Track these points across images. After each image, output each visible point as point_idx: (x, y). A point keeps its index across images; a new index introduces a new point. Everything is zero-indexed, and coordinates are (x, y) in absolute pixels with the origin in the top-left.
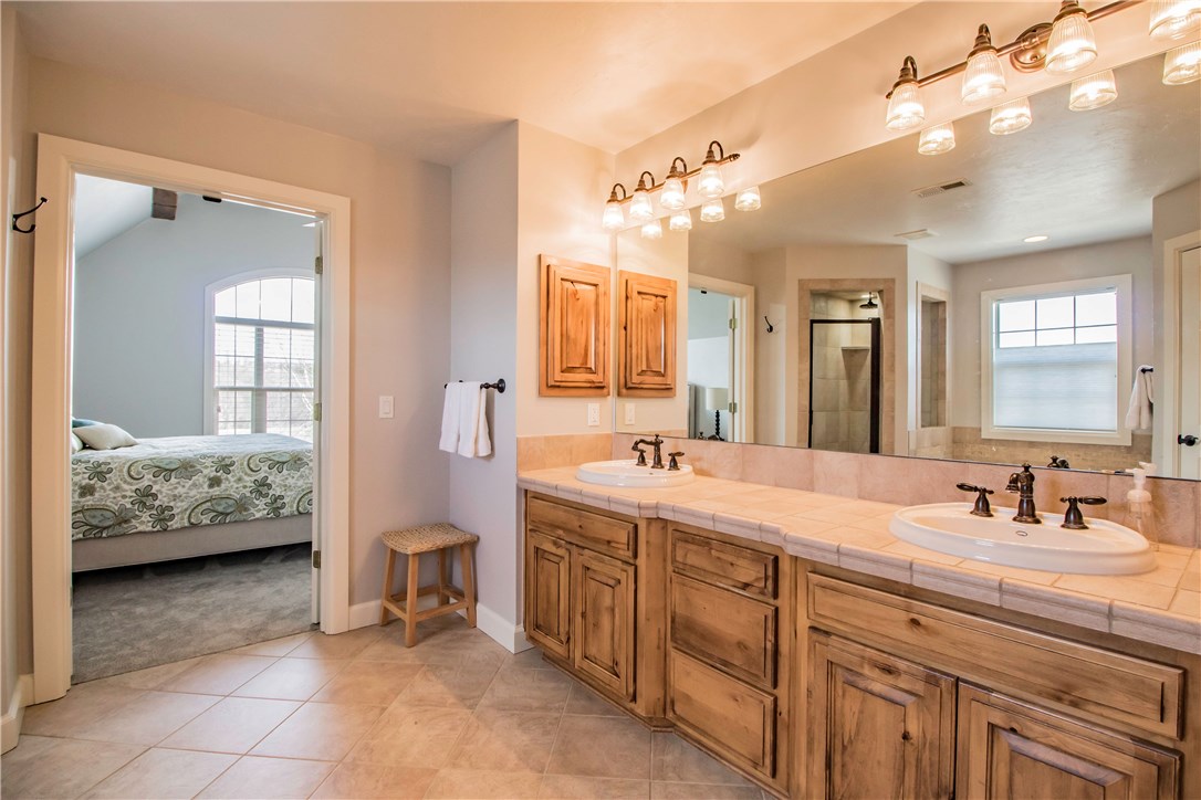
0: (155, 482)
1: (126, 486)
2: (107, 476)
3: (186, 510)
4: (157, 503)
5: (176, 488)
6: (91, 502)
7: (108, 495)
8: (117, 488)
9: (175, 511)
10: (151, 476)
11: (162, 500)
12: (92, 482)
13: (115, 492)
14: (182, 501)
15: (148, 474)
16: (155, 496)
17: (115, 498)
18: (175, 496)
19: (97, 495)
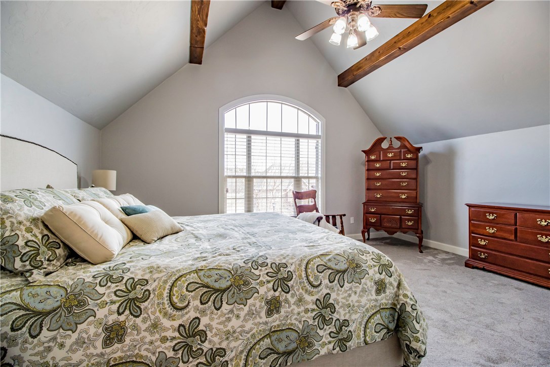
0: (203, 312)
1: (166, 323)
2: (143, 306)
3: (242, 352)
4: (206, 346)
5: (229, 319)
6: (119, 354)
7: (142, 339)
8: (155, 326)
9: (230, 355)
10: (198, 302)
11: (213, 341)
12: (122, 318)
13: (152, 334)
14: (237, 339)
15: (194, 298)
16: (203, 335)
17: (151, 343)
18: (228, 333)
19: (128, 340)
